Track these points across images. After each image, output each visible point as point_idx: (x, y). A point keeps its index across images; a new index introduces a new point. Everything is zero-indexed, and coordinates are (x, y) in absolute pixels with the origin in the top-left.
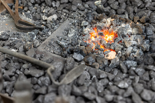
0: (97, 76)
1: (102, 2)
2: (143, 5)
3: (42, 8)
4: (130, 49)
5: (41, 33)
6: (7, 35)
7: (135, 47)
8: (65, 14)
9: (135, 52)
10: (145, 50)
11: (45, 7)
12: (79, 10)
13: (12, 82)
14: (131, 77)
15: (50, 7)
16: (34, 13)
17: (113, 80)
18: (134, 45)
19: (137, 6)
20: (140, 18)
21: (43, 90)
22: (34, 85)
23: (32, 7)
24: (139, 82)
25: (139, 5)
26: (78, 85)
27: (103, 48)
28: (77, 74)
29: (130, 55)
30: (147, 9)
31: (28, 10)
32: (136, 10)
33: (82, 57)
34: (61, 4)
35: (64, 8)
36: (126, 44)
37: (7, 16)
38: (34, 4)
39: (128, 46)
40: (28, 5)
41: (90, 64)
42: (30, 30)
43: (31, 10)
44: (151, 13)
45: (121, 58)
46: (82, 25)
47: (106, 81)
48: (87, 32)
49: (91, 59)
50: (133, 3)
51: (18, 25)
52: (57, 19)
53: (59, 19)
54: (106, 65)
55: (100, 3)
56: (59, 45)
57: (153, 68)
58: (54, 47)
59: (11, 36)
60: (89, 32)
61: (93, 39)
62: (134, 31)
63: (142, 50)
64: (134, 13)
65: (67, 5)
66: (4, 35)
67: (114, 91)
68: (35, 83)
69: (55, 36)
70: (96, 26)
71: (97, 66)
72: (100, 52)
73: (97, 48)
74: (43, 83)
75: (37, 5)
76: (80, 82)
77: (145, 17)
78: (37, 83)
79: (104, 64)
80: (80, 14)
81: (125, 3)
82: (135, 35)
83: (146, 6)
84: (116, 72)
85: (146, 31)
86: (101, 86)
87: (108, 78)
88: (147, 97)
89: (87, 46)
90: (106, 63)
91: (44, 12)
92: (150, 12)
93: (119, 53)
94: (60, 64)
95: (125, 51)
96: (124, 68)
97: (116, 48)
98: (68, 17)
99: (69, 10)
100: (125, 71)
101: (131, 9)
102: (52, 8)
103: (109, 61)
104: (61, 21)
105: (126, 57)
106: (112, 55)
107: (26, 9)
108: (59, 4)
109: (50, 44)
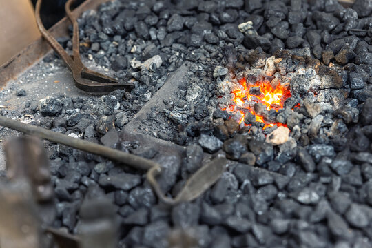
0: (251, 182)
1: (253, 25)
2: (341, 26)
3: (130, 42)
4: (317, 121)
5: (130, 96)
6: (58, 104)
7: (329, 116)
8: (178, 54)
9: (328, 126)
10: (349, 121)
11: (135, 41)
12: (208, 43)
13: (74, 204)
14: (323, 180)
15: (146, 40)
16: (114, 55)
17: (286, 189)
18: (326, 112)
19: (327, 28)
20: (336, 53)
21: (141, 217)
22: (121, 206)
23: (108, 42)
24: (341, 190)
25: (332, 27)
26: (214, 203)
27: (261, 121)
28: (209, 179)
29: (318, 133)
30: (349, 35)
31: (101, 48)
32: (326, 36)
33: (219, 141)
34: (168, 32)
35: (176, 42)
36: (309, 110)
37: (56, 64)
38: (111, 36)
39: (314, 114)
40: (99, 38)
41: (237, 157)
42: (107, 90)
43: (106, 48)
44: (358, 42)
45: (300, 140)
46: (215, 74)
47: (271, 190)
48: (226, 88)
49: (238, 146)
50: (319, 23)
51: (81, 82)
52: (162, 65)
53: (166, 64)
54: (270, 157)
55: (250, 27)
56: (169, 119)
57: (369, 157)
58: (159, 124)
59: (66, 105)
60: (229, 88)
61: (240, 103)
62: (324, 82)
63: (344, 122)
64: (323, 43)
65: (182, 34)
66: (52, 103)
67: (289, 211)
68: (124, 202)
69: (160, 101)
70: (244, 76)
71: (251, 159)
72: (255, 129)
73: (249, 121)
74: (140, 201)
75: (118, 38)
76: (218, 195)
77: (345, 51)
78: (127, 203)
79: (265, 155)
80: (210, 53)
81: (302, 25)
82: (327, 91)
83: (347, 29)
84: (292, 170)
85: (349, 81)
86: (261, 202)
87: (275, 184)
88: (359, 219)
89: (228, 118)
90: (269, 153)
91: (133, 50)
92: (355, 40)
93: (296, 131)
94: (173, 160)
95: (309, 124)
96: (308, 162)
97: (289, 120)
98: (184, 59)
99: (185, 45)
100: (311, 167)
101: (315, 36)
102: (149, 42)
103: (277, 148)
104: (170, 69)
105: (312, 138)
106: (281, 135)
107: (95, 46)
108: (165, 34)
109: (150, 118)
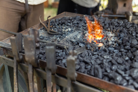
0: (92, 54)
1: (95, 23)
2: (118, 25)
3: (63, 26)
4: (110, 43)
5: (61, 37)
6: (43, 37)
7: (114, 42)
8: (75, 29)
9: (113, 44)
10: (119, 43)
11: (64, 26)
12: (83, 26)
13: (45, 56)
14: (111, 54)
15: (67, 26)
16: (58, 29)
17: (101, 56)
18: (113, 41)
19: (115, 25)
20: (117, 30)
21: (62, 58)
22: (57, 57)
23: (57, 26)
24: (115, 56)
25: (116, 25)
26: (81, 56)
27: (96, 42)
28: (80, 51)
29: (110, 45)
30: (120, 27)
31: (55, 27)
32: (114, 27)
33: (84, 45)
34: (73, 24)
35: (75, 26)
36: (108, 39)
37: (43, 30)
38: (58, 25)
39: (110, 41)
40: (55, 25)
41: (88, 49)
43: (56, 27)
44: (123, 28)
45: (105, 47)
46: (84, 33)
47: (97, 56)
48: (87, 35)
49: (89, 46)
50: (113, 24)
51: (49, 32)
52: (71, 31)
54: (97, 50)
55: (94, 23)
56: (71, 42)
57: (124, 50)
58: (69, 42)
59: (45, 38)
60: (88, 35)
61: (90, 39)
62: (113, 35)
63: (118, 43)
65: (76, 24)
66: (41, 36)
67: (101, 60)
69: (70, 38)
70: (92, 33)
71: (92, 49)
72: (94, 44)
73: (93, 42)
74: (62, 55)
75: (60, 25)
77: (119, 29)
78: (59, 56)
79: (96, 49)
80: (83, 28)
81: (108, 24)
82: (114, 37)
83: (120, 25)
84: (103, 52)
85: (120, 35)
86: (94, 58)
87: (98, 55)
88: (120, 61)
90: (97, 48)
91: (63, 28)
92: (122, 28)
93: (105, 44)
95: (108, 43)
96: (107, 50)
97: (103, 41)
98: (77, 30)
99: (77, 27)
100: (108, 51)
101: (111, 26)
102: (68, 26)
103: (99, 48)
104: (73, 32)
105: (109, 46)
106: (101, 45)
108: (72, 24)
109: (66, 41)
